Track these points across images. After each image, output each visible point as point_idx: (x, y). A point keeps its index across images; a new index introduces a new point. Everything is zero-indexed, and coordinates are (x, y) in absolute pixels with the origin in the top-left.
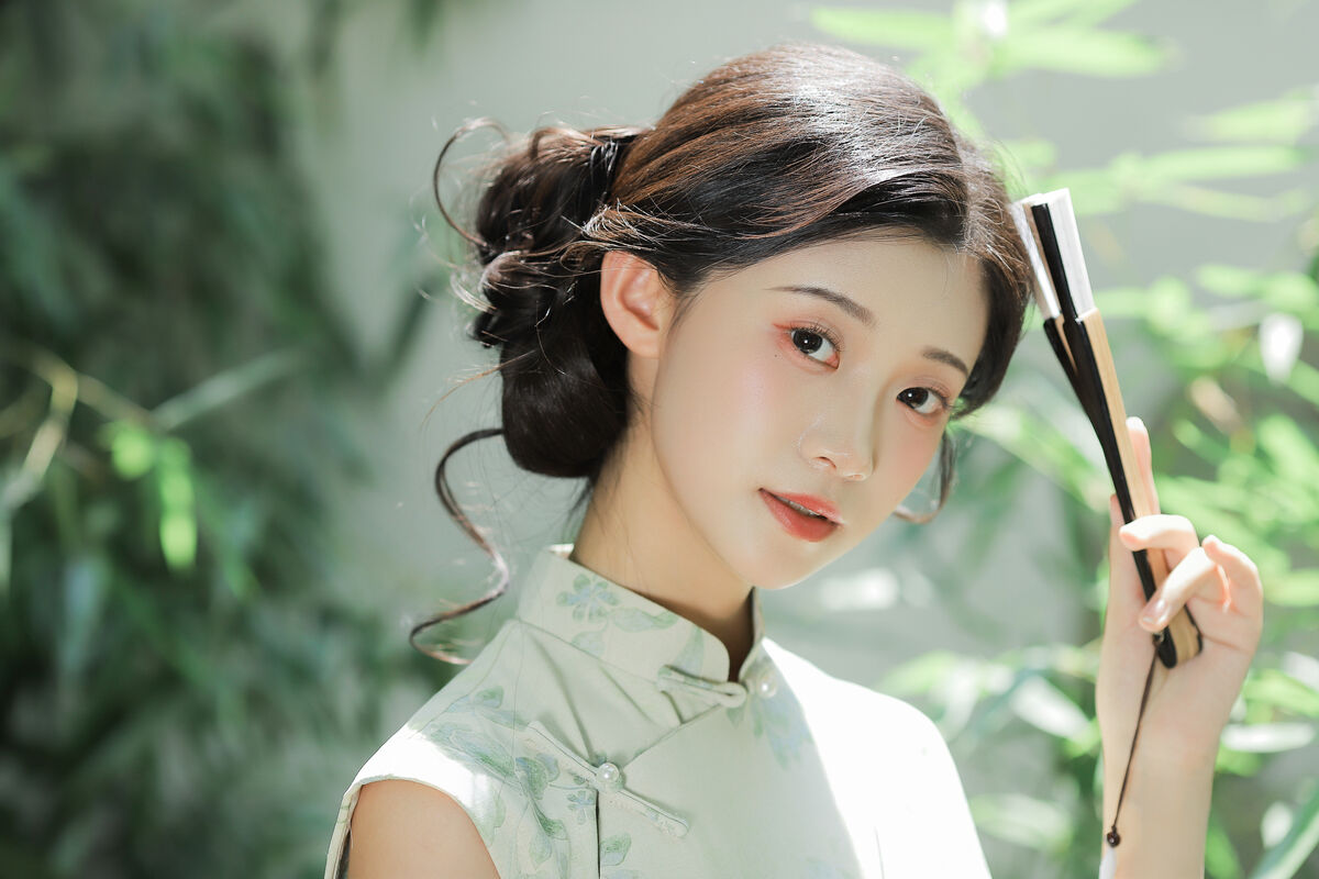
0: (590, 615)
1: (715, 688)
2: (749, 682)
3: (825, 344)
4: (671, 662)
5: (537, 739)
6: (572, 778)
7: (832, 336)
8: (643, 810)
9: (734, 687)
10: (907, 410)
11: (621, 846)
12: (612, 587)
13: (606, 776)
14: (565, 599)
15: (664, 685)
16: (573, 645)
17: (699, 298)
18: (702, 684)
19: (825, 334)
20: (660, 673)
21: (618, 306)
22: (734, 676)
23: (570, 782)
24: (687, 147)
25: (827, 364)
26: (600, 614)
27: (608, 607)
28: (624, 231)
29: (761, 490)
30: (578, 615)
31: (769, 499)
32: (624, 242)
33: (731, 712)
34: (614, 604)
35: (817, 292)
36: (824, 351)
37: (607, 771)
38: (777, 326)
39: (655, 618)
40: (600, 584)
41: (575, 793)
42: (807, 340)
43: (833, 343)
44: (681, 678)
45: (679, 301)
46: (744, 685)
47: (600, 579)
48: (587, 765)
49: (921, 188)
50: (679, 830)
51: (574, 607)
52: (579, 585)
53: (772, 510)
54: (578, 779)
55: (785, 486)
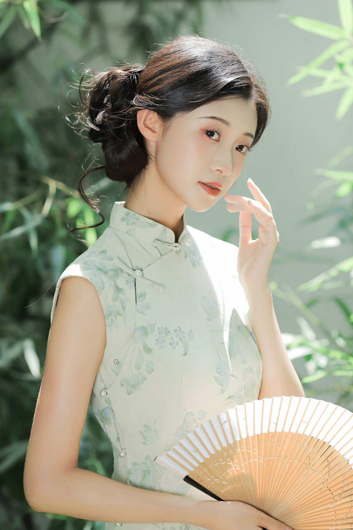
0: (131, 224)
1: (171, 245)
2: (182, 243)
3: (216, 134)
4: (157, 238)
5: (117, 263)
6: (127, 274)
7: (218, 132)
8: (150, 284)
9: (176, 244)
10: (239, 152)
11: (143, 295)
12: (137, 215)
13: (138, 273)
14: (123, 219)
15: (155, 245)
16: (127, 233)
17: (173, 123)
18: (167, 244)
19: (216, 132)
20: (154, 241)
21: (143, 126)
22: (177, 241)
23: (126, 276)
24: (164, 75)
25: (216, 140)
26: (134, 223)
27: (136, 221)
28: (148, 103)
29: (199, 182)
30: (128, 224)
31: (202, 184)
32: (148, 107)
33: (176, 252)
34: (138, 220)
35: (213, 118)
36: (216, 136)
37: (138, 272)
38: (201, 129)
39: (151, 224)
40: (133, 214)
41: (128, 279)
42: (210, 133)
43: (218, 134)
44: (160, 242)
45: (165, 124)
46: (180, 243)
47: (133, 213)
48: (132, 270)
49: (242, 82)
50: (161, 290)
51: (126, 221)
52: (127, 215)
53: (203, 187)
54: (129, 275)
55: (206, 180)
